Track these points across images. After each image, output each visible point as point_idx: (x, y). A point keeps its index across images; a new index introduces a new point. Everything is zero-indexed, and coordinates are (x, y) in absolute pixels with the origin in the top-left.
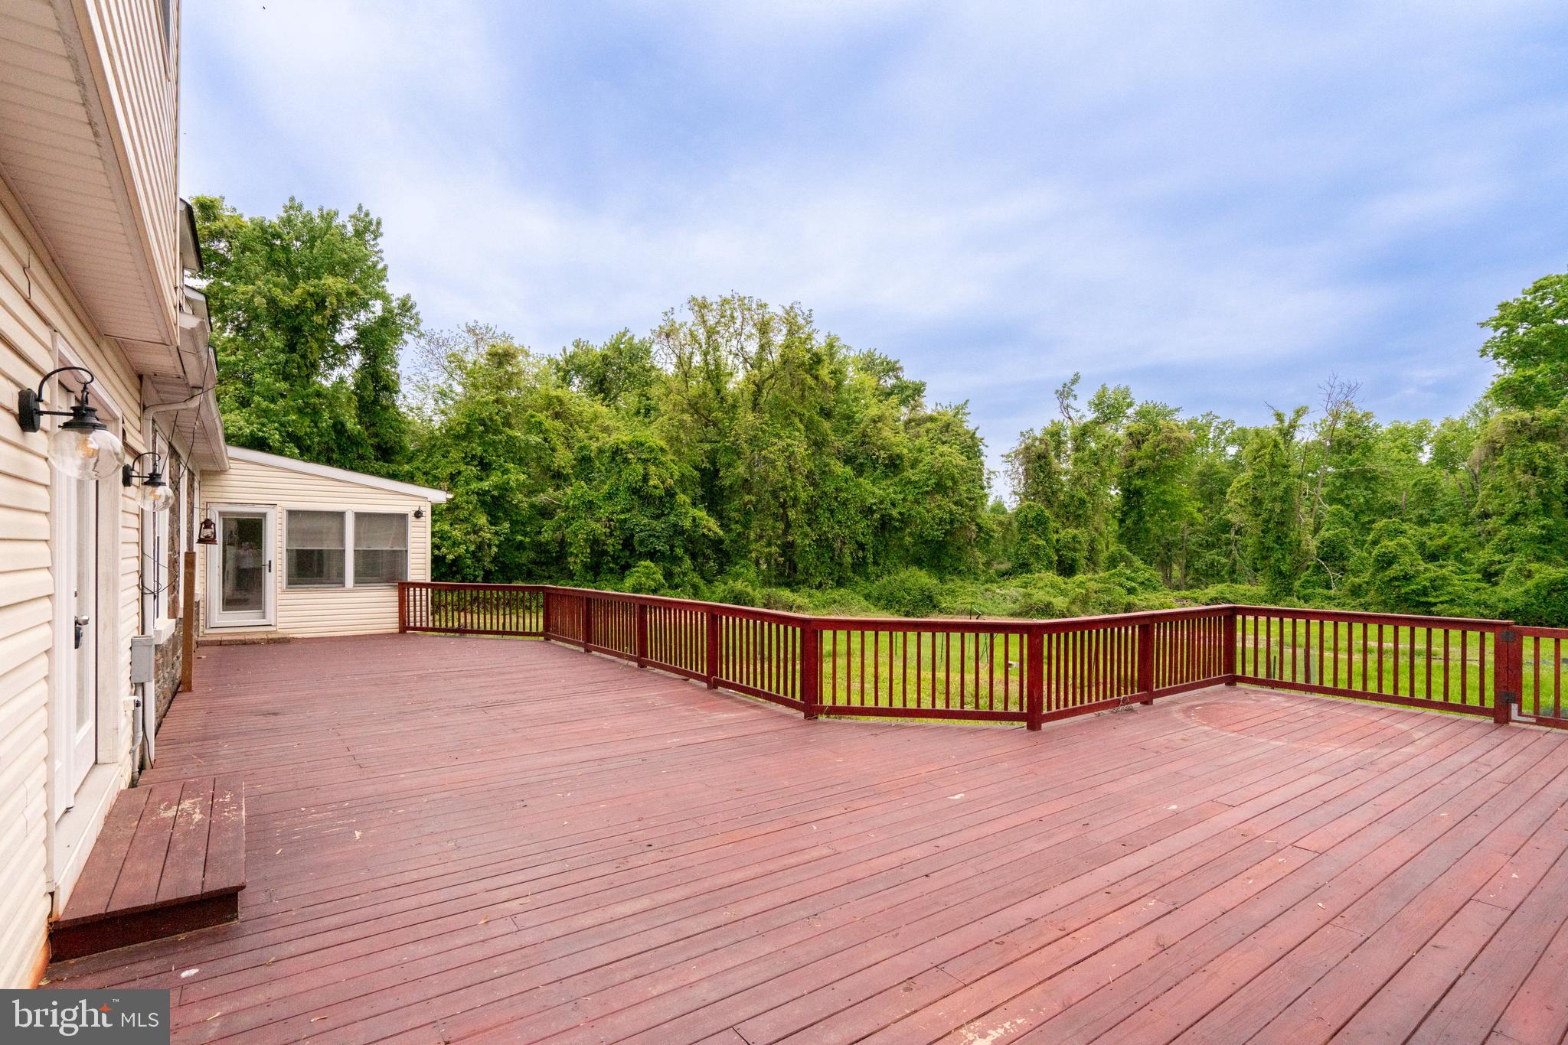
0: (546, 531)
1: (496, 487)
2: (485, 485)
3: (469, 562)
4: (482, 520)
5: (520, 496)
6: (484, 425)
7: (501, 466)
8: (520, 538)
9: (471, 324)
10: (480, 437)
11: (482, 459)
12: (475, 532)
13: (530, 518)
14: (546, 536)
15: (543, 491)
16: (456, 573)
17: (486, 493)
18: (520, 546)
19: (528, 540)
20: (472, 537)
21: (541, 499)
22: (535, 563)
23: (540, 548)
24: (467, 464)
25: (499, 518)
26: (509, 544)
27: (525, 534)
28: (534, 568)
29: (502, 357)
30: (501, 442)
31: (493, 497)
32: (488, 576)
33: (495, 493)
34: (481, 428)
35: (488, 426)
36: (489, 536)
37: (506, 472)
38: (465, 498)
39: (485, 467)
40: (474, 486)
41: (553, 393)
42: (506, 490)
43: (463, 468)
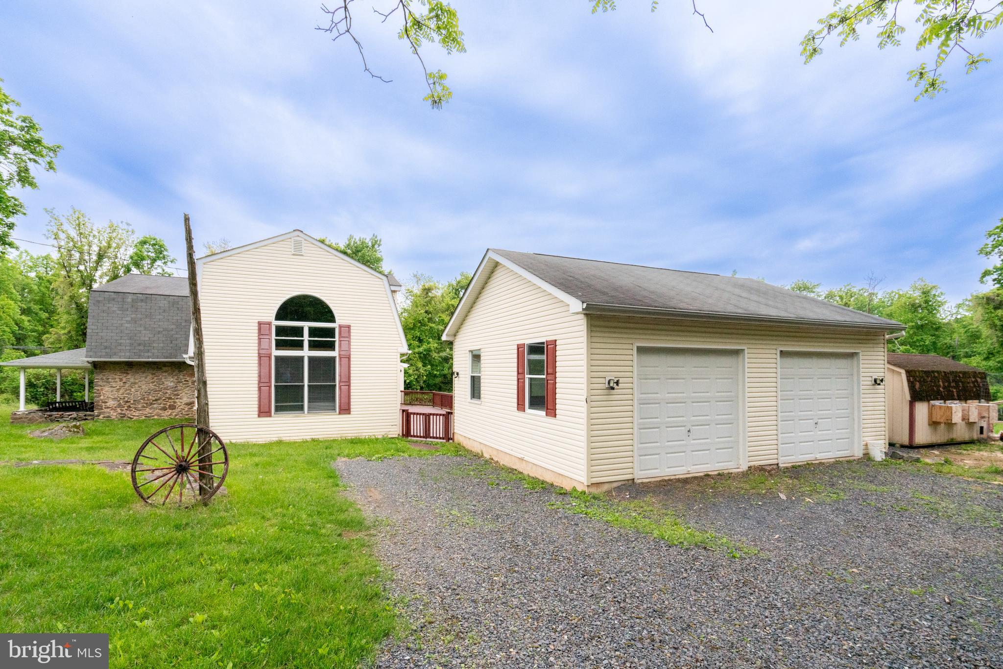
0: (444, 369)
1: (425, 350)
2: (421, 349)
3: (414, 383)
4: (420, 365)
5: (436, 354)
6: (420, 323)
7: (427, 340)
8: (435, 372)
9: (415, 273)
10: (419, 328)
11: (419, 338)
12: (417, 370)
13: (440, 362)
14: (446, 372)
15: (445, 351)
16: (410, 387)
17: (421, 353)
18: (435, 376)
19: (438, 373)
20: (416, 372)
21: (443, 354)
22: (442, 383)
23: (445, 376)
24: (413, 340)
25: (426, 363)
26: (430, 375)
27: (437, 371)
28: (442, 385)
29: (427, 290)
30: (427, 329)
31: (424, 354)
32: (422, 388)
33: (425, 353)
34: (419, 324)
35: (422, 323)
36: (423, 371)
37: (429, 343)
38: (413, 356)
39: (420, 341)
40: (417, 350)
41: (450, 303)
42: (429, 351)
43: (412, 342)
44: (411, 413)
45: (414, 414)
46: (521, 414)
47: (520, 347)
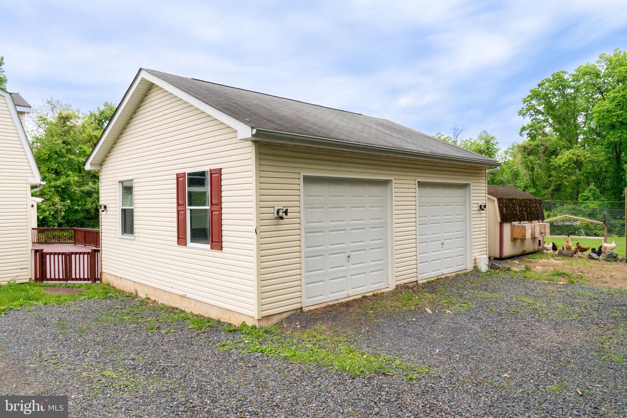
0: (88, 204)
1: (63, 184)
2: (58, 183)
3: (51, 219)
4: (57, 199)
5: (75, 188)
6: (57, 154)
7: (66, 173)
8: (76, 207)
9: (49, 99)
10: (56, 159)
11: (56, 170)
12: (53, 205)
13: (81, 197)
14: (89, 206)
15: (87, 184)
16: (45, 224)
17: (58, 187)
18: (77, 211)
19: (80, 208)
20: (52, 207)
21: (86, 188)
22: (86, 218)
23: (88, 211)
24: (49, 173)
25: (65, 198)
26: (69, 210)
27: (78, 206)
28: (85, 221)
29: (65, 119)
30: (65, 161)
31: (62, 188)
32: (60, 225)
33: (63, 186)
34: (56, 156)
35: (59, 154)
36: (60, 207)
37: (68, 176)
38: (48, 189)
39: (57, 173)
40: (53, 183)
41: (93, 134)
42: (68, 185)
43: (47, 175)
44: (47, 254)
45: (51, 254)
46: (182, 248)
47: (179, 177)
